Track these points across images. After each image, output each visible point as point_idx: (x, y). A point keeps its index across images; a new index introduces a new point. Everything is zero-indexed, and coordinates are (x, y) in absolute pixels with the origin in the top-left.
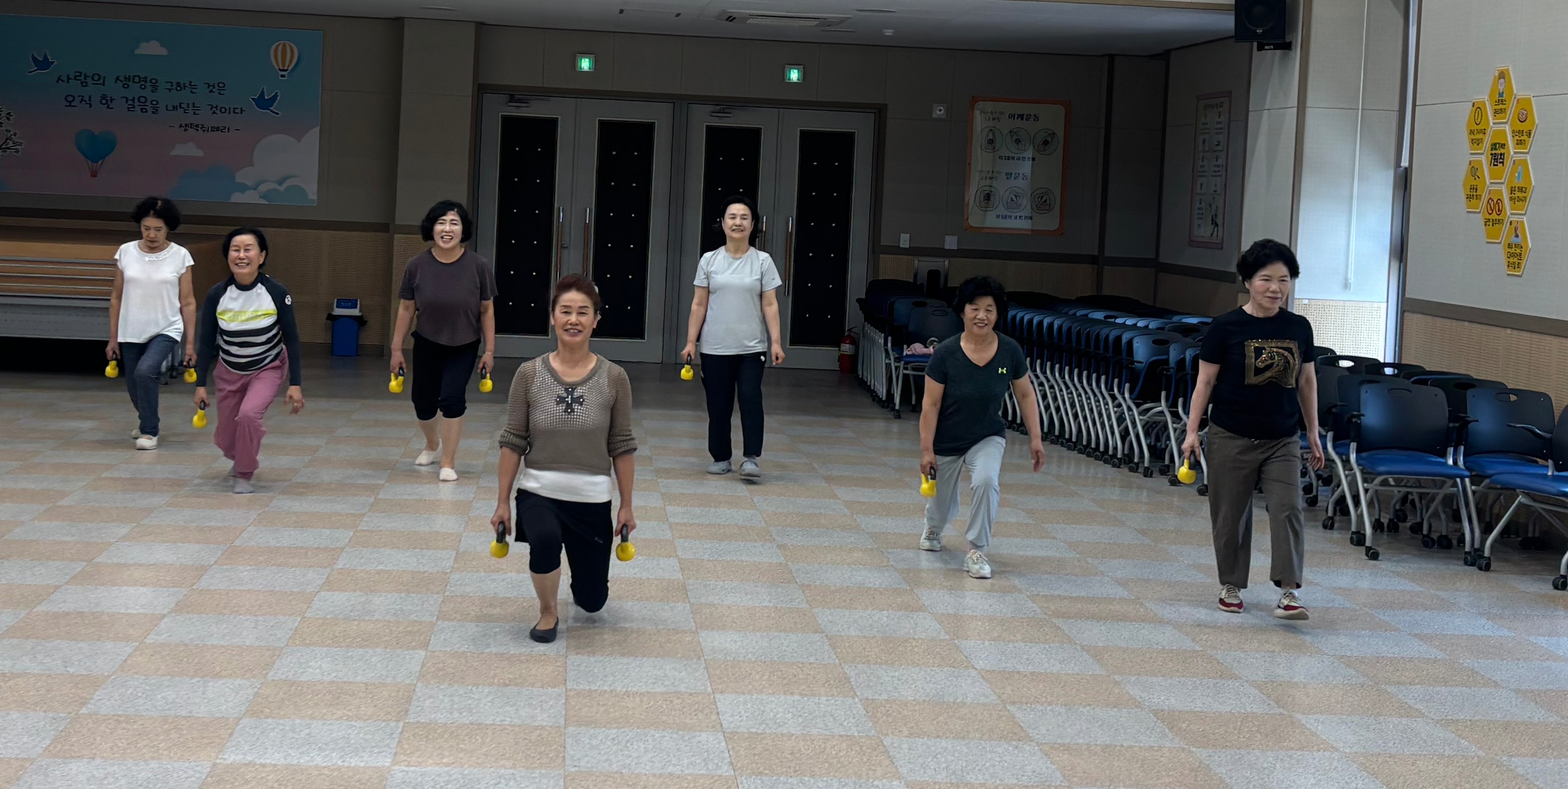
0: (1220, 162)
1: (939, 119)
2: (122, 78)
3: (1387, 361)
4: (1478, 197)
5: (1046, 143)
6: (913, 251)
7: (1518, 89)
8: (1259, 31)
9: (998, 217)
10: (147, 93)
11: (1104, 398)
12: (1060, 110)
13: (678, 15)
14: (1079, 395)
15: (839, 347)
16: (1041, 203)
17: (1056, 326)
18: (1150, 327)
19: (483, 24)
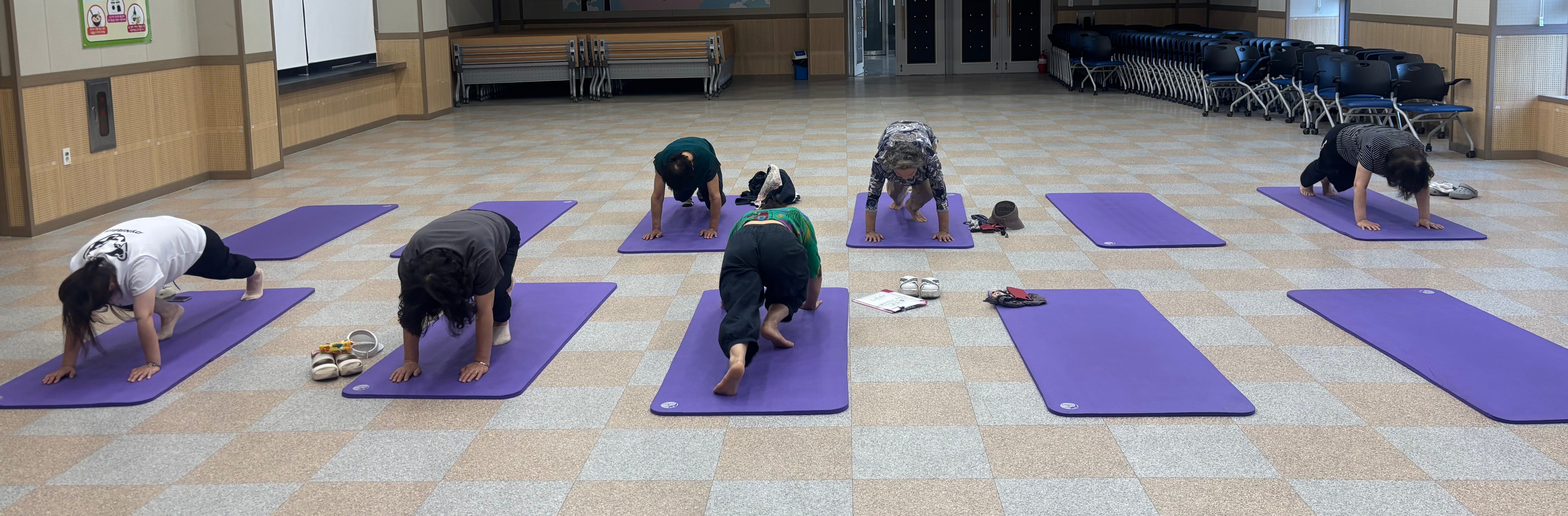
3: (1340, 46)
6: (1074, 8)
11: (1192, 74)
14: (1178, 74)
15: (1038, 60)
17: (1163, 41)
18: (1213, 37)
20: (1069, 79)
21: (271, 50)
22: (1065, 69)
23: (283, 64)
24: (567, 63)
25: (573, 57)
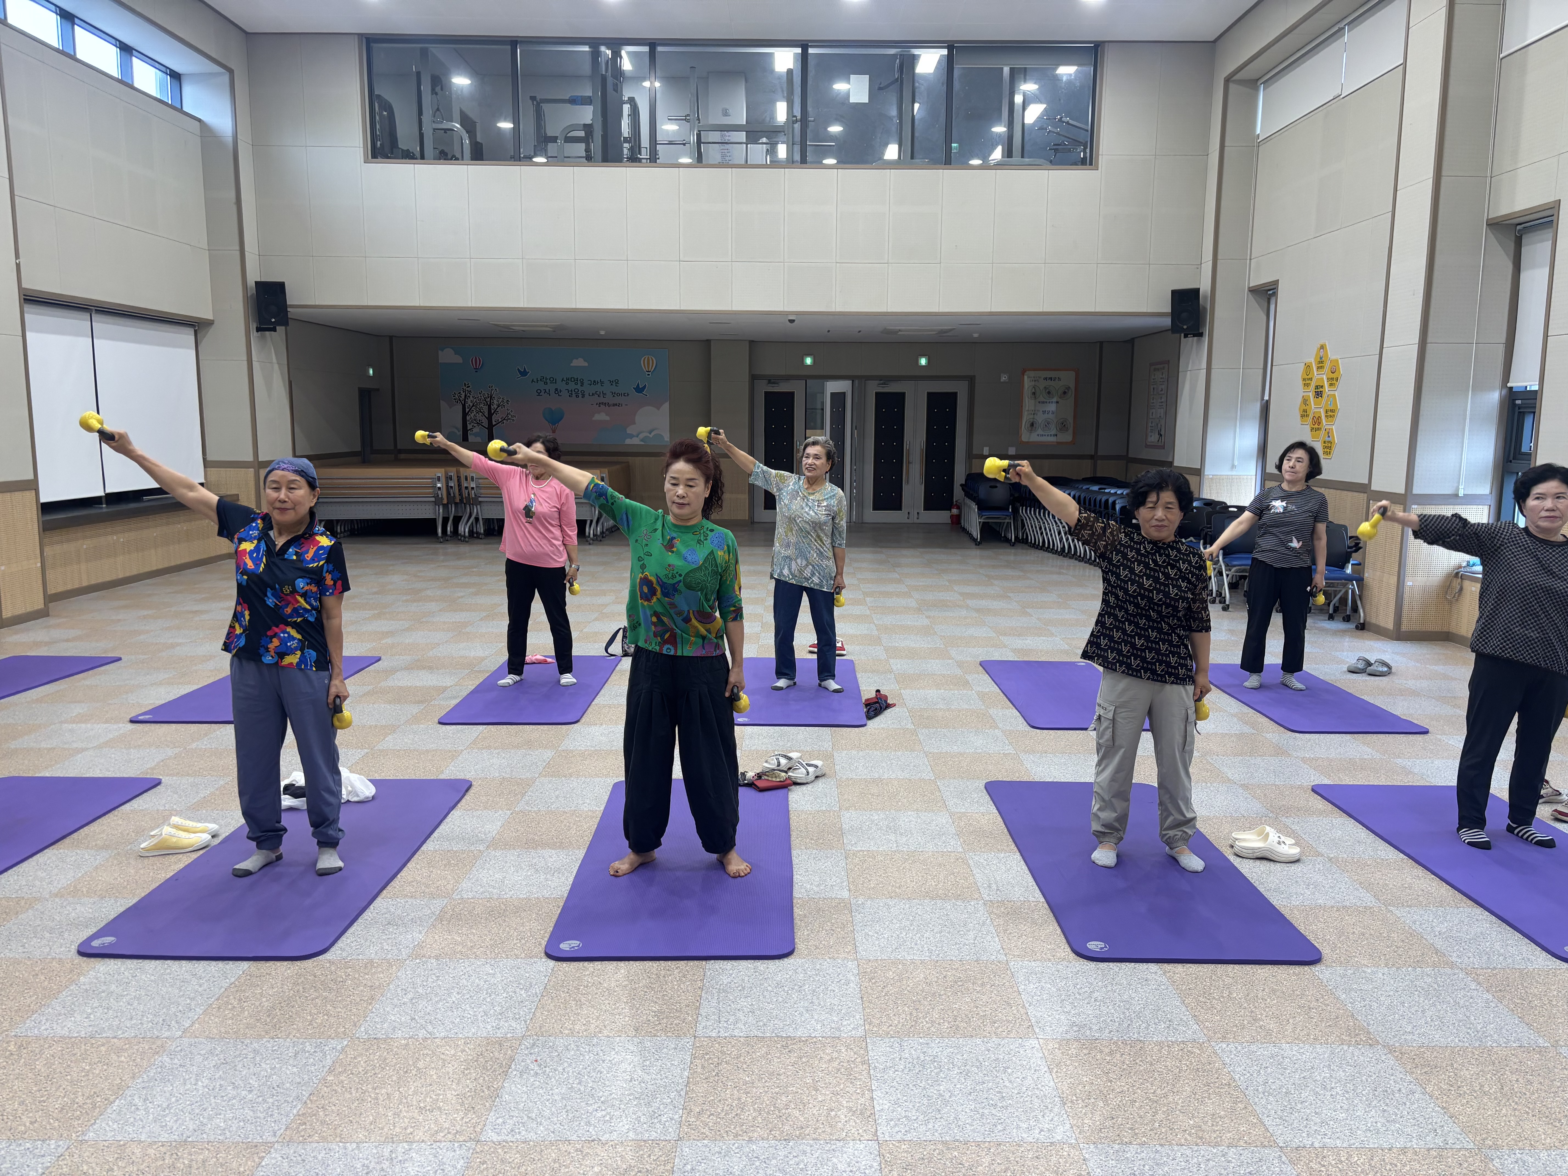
0: (1163, 400)
1: (1004, 382)
2: (565, 379)
4: (1307, 416)
5: (1065, 393)
7: (1331, 355)
8: (1185, 327)
9: (1038, 435)
10: (578, 387)
12: (1073, 373)
13: (860, 332)
15: (951, 511)
16: (1063, 427)
19: (753, 341)
20: (976, 533)
21: (31, 477)
22: (974, 521)
23: (47, 496)
24: (433, 499)
25: (439, 492)
